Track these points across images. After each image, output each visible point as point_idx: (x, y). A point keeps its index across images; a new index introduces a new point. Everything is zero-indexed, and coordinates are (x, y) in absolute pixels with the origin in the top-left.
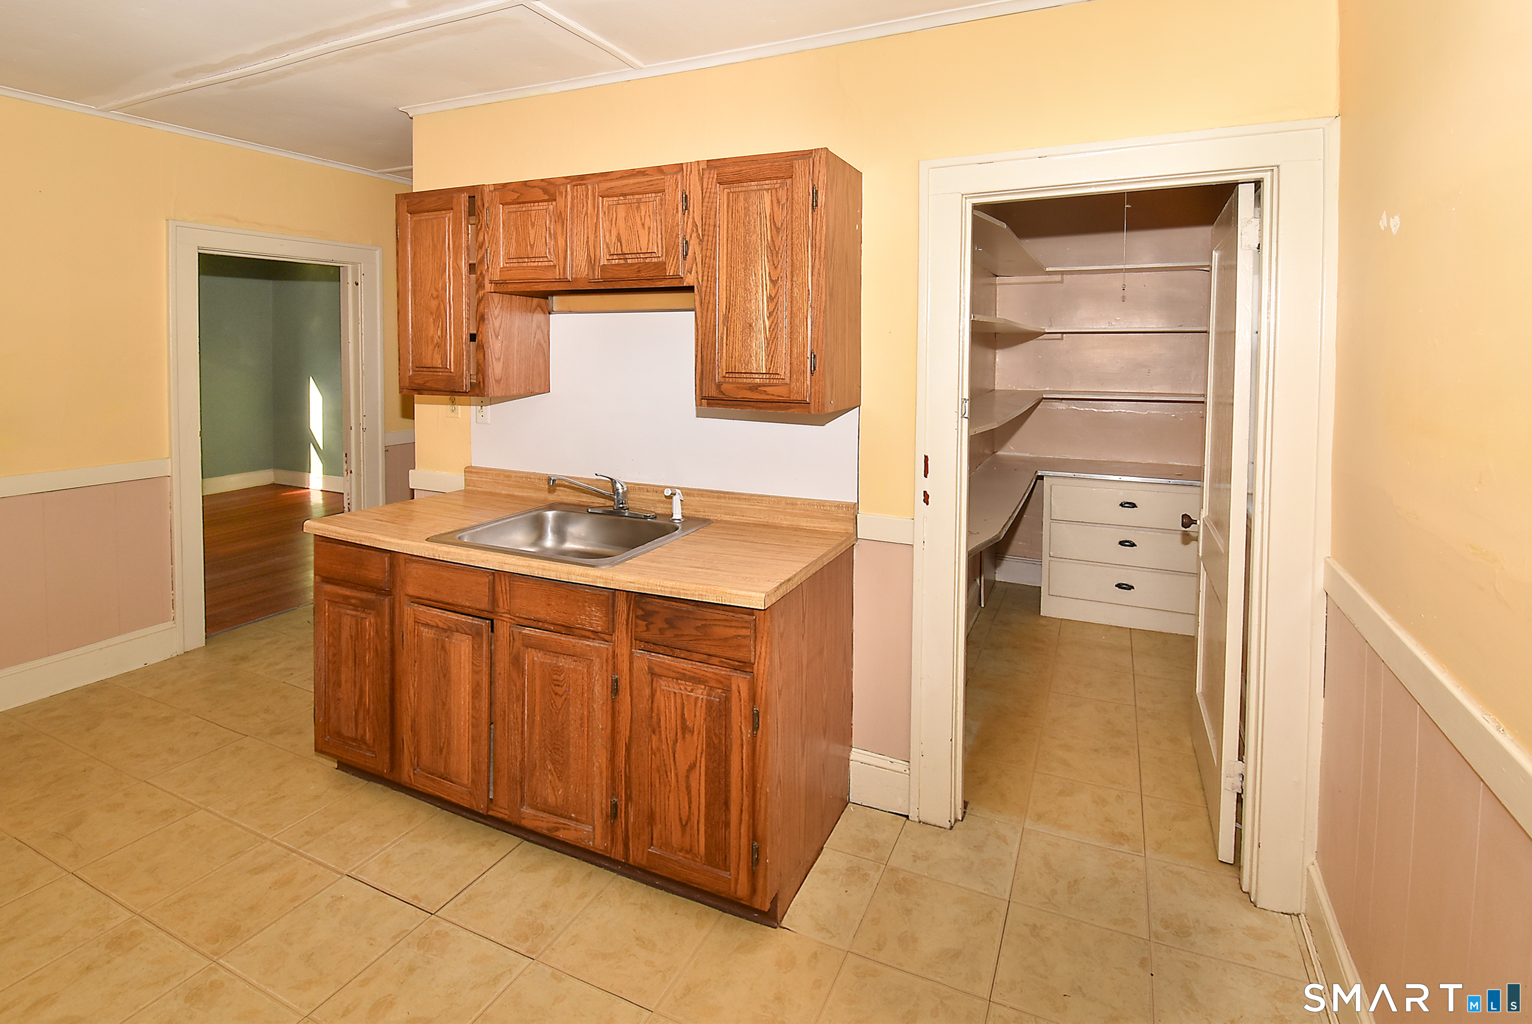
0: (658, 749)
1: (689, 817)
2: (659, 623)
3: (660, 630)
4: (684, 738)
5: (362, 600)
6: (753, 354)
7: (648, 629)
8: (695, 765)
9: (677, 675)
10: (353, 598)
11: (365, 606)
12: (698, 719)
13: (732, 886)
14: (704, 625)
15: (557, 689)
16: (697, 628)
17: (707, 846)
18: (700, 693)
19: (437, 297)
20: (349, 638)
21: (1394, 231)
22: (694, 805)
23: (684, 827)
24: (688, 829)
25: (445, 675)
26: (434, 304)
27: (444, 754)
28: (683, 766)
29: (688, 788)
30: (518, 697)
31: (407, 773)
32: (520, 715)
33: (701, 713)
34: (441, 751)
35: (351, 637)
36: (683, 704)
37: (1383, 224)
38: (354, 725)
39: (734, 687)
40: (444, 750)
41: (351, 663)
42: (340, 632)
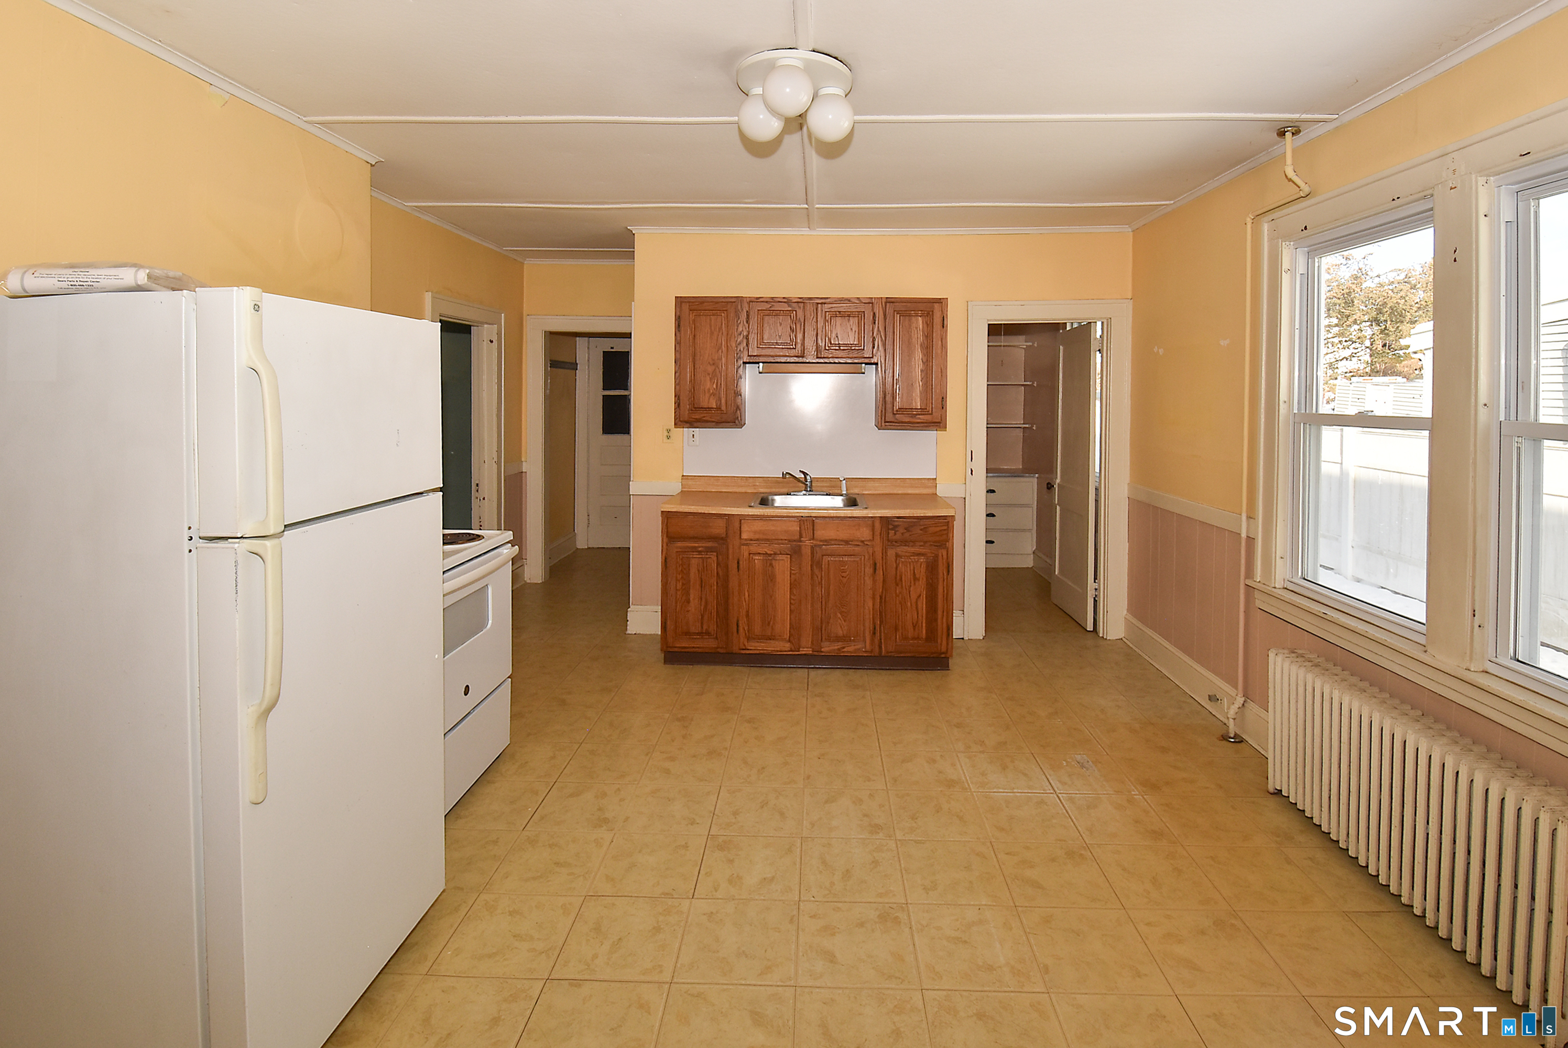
0: (900, 593)
1: (917, 622)
2: (901, 530)
3: (902, 534)
4: (915, 584)
5: (706, 547)
6: (914, 399)
7: (895, 534)
8: (920, 595)
9: (909, 554)
10: (700, 547)
11: (709, 550)
12: (922, 572)
13: (939, 648)
14: (925, 528)
15: (844, 574)
16: (921, 530)
17: (926, 633)
18: (922, 559)
19: (714, 364)
20: (697, 572)
21: (1161, 354)
22: (920, 614)
23: (914, 627)
24: (917, 627)
25: (772, 580)
26: (710, 369)
27: (771, 625)
28: (914, 596)
29: (917, 608)
30: (819, 583)
31: (741, 643)
32: (820, 593)
33: (923, 570)
34: (769, 623)
35: (698, 570)
36: (914, 568)
37: (1156, 350)
38: (700, 625)
39: (940, 555)
40: (771, 623)
41: (698, 587)
42: (689, 570)
